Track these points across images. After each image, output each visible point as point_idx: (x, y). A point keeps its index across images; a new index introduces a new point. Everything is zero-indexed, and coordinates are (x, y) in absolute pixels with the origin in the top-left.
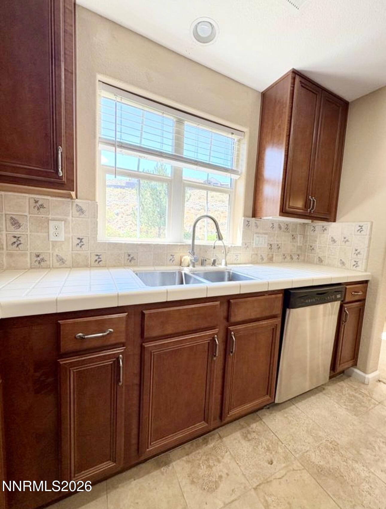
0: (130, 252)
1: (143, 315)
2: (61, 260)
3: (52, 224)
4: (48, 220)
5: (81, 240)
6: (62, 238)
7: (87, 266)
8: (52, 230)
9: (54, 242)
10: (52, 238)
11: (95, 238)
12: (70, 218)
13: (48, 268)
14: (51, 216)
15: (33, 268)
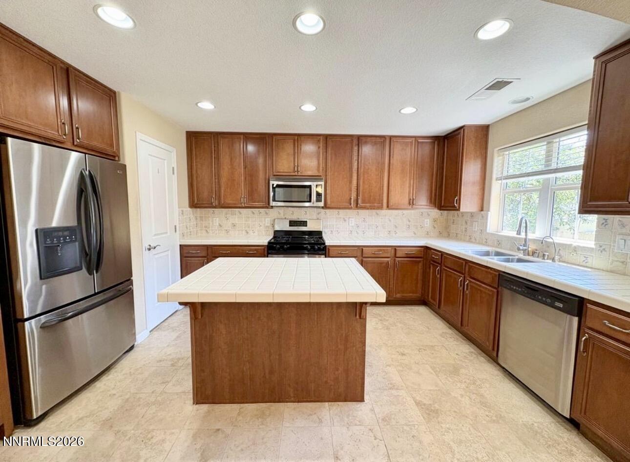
0: (499, 239)
2: (475, 239)
4: (473, 222)
5: (482, 231)
6: (476, 229)
8: (474, 226)
9: (474, 232)
10: (474, 230)
11: (486, 230)
12: (479, 220)
14: (474, 220)
15: (468, 241)
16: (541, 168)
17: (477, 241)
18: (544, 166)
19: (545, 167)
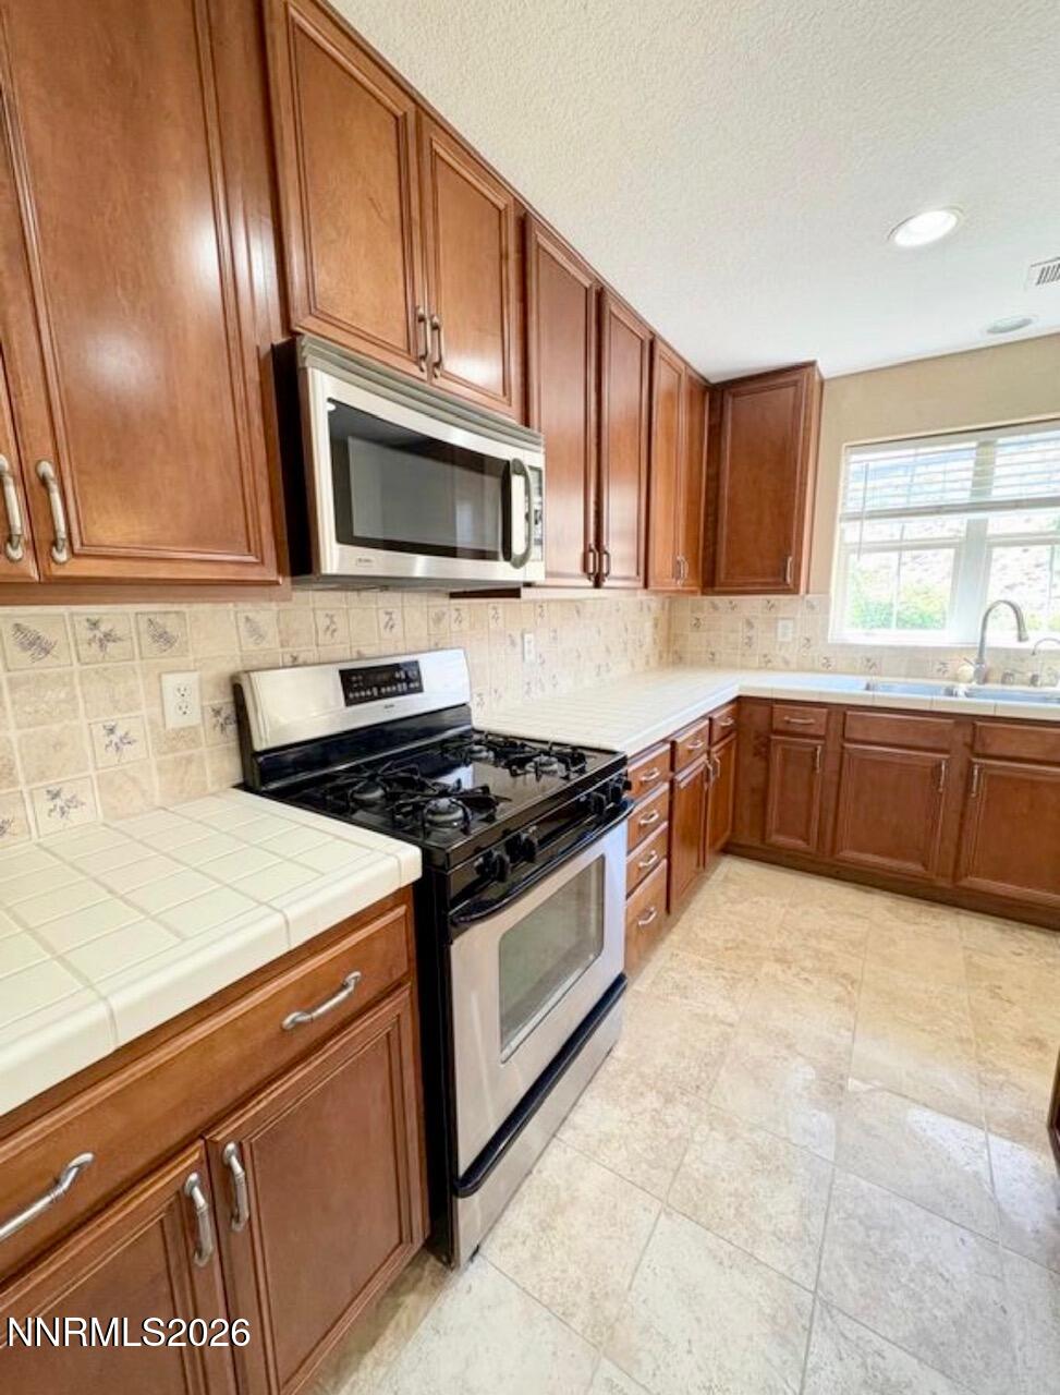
0: (869, 655)
1: (845, 715)
2: (787, 662)
3: (780, 623)
4: (776, 619)
5: (808, 640)
6: (789, 638)
7: (812, 670)
8: (780, 631)
9: (782, 644)
10: (780, 639)
11: (825, 639)
12: (799, 616)
13: (773, 669)
14: (780, 615)
15: (760, 668)
16: (964, 497)
17: (793, 666)
18: (969, 493)
19: (972, 495)
